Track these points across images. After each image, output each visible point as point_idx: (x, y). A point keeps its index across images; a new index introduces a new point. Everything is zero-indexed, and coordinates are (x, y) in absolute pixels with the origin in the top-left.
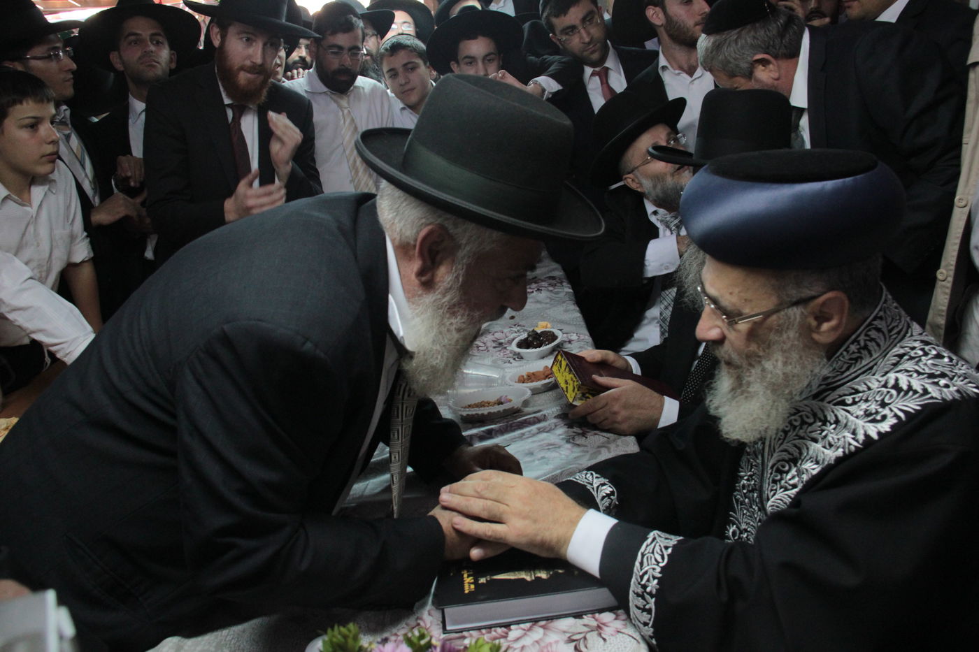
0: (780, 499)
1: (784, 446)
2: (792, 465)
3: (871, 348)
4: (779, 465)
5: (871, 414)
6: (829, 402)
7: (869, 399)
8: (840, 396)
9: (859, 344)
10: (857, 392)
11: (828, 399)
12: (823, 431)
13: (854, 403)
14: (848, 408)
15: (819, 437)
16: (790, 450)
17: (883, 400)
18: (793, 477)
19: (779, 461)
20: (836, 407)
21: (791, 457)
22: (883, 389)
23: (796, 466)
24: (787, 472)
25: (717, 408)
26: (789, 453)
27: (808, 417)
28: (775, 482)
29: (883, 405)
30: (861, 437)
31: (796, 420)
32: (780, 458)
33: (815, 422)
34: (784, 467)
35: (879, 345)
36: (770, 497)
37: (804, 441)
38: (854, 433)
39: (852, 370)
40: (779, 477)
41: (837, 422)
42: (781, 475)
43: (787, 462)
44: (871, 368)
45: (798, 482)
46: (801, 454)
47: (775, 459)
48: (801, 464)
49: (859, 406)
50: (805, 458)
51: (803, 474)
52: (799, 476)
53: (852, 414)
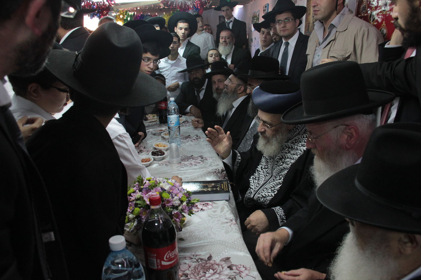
0: (278, 169)
1: (278, 155)
3: (298, 128)
4: (277, 160)
5: (303, 145)
6: (290, 143)
7: (301, 141)
8: (292, 141)
9: (296, 128)
10: (296, 140)
11: (289, 142)
12: (288, 150)
13: (296, 142)
14: (294, 144)
15: (288, 152)
16: (280, 156)
17: (305, 141)
18: (281, 163)
19: (277, 159)
20: (292, 144)
22: (304, 139)
23: (281, 160)
24: (279, 162)
25: (260, 149)
27: (285, 147)
28: (276, 164)
30: (303, 151)
31: (282, 148)
33: (286, 148)
34: (278, 160)
35: (300, 128)
36: (275, 168)
37: (283, 153)
38: (301, 150)
39: (295, 134)
40: (277, 163)
41: (292, 147)
43: (279, 159)
44: (299, 134)
45: (283, 164)
46: (283, 157)
47: (276, 159)
48: (285, 160)
49: (298, 143)
50: (285, 158)
51: (287, 162)
52: (283, 163)
53: (298, 146)
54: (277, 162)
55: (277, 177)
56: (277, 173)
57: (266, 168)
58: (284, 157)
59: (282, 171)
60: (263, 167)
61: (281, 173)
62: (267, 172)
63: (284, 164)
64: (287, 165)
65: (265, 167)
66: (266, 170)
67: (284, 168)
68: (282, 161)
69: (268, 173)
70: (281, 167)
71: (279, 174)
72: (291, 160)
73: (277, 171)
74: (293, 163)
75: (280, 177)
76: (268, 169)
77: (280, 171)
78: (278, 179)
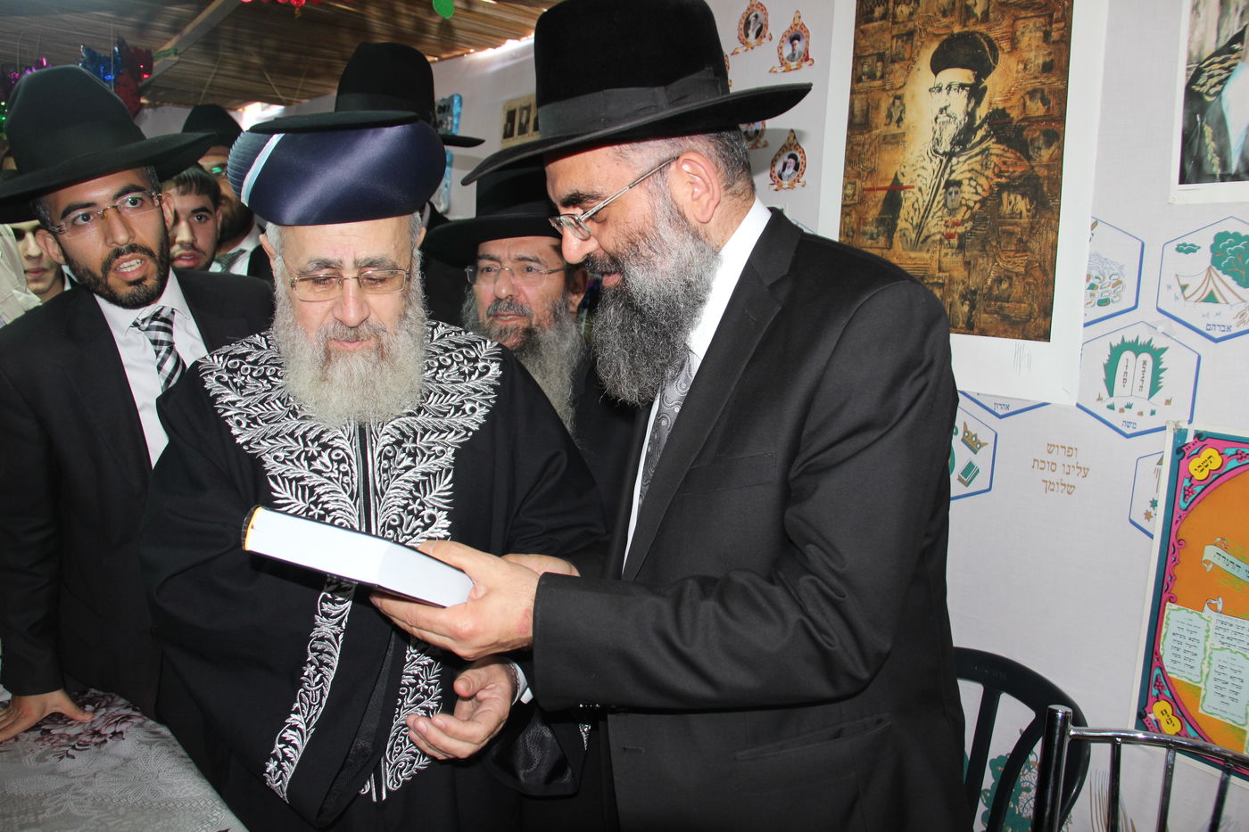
0: (396, 488)
2: (396, 447)
18: (403, 459)
19: (385, 446)
21: (394, 440)
23: (400, 447)
24: (395, 457)
26: (392, 436)
28: (385, 471)
29: (476, 360)
32: (384, 443)
34: (389, 452)
36: (384, 488)
37: (402, 419)
40: (388, 465)
42: (389, 462)
43: (392, 446)
45: (414, 461)
46: (402, 434)
47: (379, 449)
48: (415, 441)
49: (437, 373)
50: (415, 433)
51: (429, 448)
52: (412, 455)
53: (442, 383)
54: (386, 457)
55: (401, 525)
56: (397, 510)
58: (410, 433)
59: (418, 491)
61: (415, 499)
63: (418, 459)
64: (437, 457)
67: (423, 474)
68: (405, 448)
70: (409, 475)
71: (410, 508)
72: (443, 435)
73: (396, 497)
74: (459, 444)
75: (423, 517)
76: (333, 513)
77: (411, 492)
78: (414, 530)
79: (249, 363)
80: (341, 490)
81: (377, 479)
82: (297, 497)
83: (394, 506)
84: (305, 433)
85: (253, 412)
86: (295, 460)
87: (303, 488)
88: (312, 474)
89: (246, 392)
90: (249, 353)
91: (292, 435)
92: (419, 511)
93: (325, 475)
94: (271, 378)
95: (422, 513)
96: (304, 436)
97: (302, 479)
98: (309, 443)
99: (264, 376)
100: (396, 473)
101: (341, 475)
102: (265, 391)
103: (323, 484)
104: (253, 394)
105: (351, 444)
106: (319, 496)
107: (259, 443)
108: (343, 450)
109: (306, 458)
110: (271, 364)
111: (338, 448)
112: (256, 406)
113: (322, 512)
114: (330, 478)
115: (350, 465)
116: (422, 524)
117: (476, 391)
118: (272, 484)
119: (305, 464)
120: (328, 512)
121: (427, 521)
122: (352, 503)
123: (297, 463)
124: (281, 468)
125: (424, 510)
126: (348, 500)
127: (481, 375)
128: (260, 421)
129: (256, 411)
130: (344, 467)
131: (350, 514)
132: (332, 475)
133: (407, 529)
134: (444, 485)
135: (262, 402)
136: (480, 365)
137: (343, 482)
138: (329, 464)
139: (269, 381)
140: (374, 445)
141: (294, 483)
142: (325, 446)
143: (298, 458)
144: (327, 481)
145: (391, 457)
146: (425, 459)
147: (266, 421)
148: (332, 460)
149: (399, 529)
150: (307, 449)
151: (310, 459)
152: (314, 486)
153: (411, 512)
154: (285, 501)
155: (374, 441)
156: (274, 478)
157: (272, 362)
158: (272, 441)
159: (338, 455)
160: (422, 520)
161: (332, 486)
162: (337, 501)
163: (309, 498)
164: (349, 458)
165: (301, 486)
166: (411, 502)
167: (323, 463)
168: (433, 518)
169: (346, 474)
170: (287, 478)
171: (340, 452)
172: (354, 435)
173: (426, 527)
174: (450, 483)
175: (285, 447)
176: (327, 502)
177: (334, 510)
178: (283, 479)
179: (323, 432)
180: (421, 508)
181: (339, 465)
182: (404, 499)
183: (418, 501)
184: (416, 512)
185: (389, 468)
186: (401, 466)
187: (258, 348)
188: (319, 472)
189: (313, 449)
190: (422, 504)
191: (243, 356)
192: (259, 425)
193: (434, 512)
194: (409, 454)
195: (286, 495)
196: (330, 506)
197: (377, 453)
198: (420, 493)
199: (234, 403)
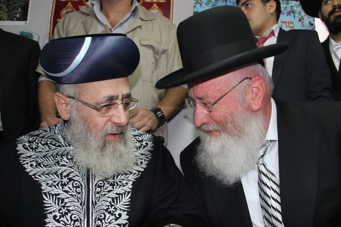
0: (103, 201)
2: (105, 182)
18: (108, 187)
19: (98, 181)
23: (106, 182)
24: (104, 186)
28: (98, 193)
29: (142, 141)
32: (98, 180)
36: (97, 201)
40: (100, 190)
42: (101, 188)
43: (102, 181)
45: (113, 188)
47: (96, 182)
48: (114, 179)
51: (120, 182)
52: (112, 185)
54: (99, 186)
56: (103, 211)
57: (66, 214)
59: (114, 202)
60: (58, 215)
61: (112, 206)
62: (71, 220)
63: (115, 187)
65: (62, 213)
66: (68, 216)
67: (117, 194)
68: (109, 182)
69: (77, 220)
70: (110, 194)
71: (109, 210)
72: (127, 176)
73: (103, 205)
74: (135, 179)
75: (115, 215)
76: (72, 212)
77: (110, 203)
78: (111, 221)
79: (40, 137)
80: (77, 201)
81: (94, 197)
82: (55, 203)
83: (101, 209)
84: (62, 173)
85: (40, 161)
86: (56, 185)
87: (59, 199)
88: (63, 192)
89: (37, 150)
90: (41, 134)
91: (56, 173)
92: (114, 212)
93: (69, 193)
94: (49, 145)
95: (115, 213)
96: (61, 174)
97: (59, 194)
98: (64, 178)
99: (47, 144)
100: (104, 193)
101: (77, 194)
102: (47, 151)
103: (68, 198)
104: (41, 152)
105: (83, 179)
106: (66, 203)
107: (40, 176)
108: (79, 182)
109: (62, 185)
110: (50, 138)
111: (77, 181)
112: (41, 158)
113: (67, 211)
114: (72, 195)
115: (82, 189)
116: (115, 218)
117: (142, 154)
118: (44, 196)
119: (61, 187)
120: (69, 211)
121: (117, 216)
122: (81, 207)
123: (57, 187)
124: (49, 189)
125: (116, 211)
126: (80, 206)
127: (144, 147)
128: (42, 165)
129: (41, 160)
130: (79, 190)
131: (80, 212)
132: (73, 194)
133: (107, 220)
134: (126, 199)
135: (44, 157)
136: (144, 143)
137: (78, 197)
138: (72, 188)
139: (49, 146)
140: (93, 181)
141: (54, 197)
142: (70, 179)
143: (58, 185)
144: (71, 196)
145: (102, 186)
146: (118, 187)
147: (45, 166)
148: (73, 186)
149: (103, 221)
150: (62, 180)
151: (63, 185)
152: (64, 198)
153: (110, 212)
154: (49, 205)
155: (93, 179)
156: (45, 194)
157: (51, 137)
158: (47, 176)
159: (76, 184)
160: (115, 216)
161: (72, 199)
162: (74, 206)
163: (61, 204)
164: (82, 186)
165: (58, 198)
166: (110, 207)
167: (69, 187)
168: (120, 215)
169: (79, 193)
170: (51, 194)
171: (77, 182)
172: (84, 175)
173: (117, 219)
174: (129, 198)
175: (52, 179)
176: (70, 206)
177: (72, 210)
178: (49, 194)
179: (70, 173)
180: (114, 210)
181: (76, 189)
182: (107, 206)
183: (113, 207)
184: (112, 212)
185: (100, 192)
186: (106, 190)
187: (45, 131)
188: (67, 192)
189: (65, 180)
190: (115, 208)
191: (38, 135)
192: (41, 167)
193: (121, 212)
194: (111, 185)
195: (50, 202)
196: (70, 208)
197: (95, 184)
198: (115, 203)
199: (30, 157)
